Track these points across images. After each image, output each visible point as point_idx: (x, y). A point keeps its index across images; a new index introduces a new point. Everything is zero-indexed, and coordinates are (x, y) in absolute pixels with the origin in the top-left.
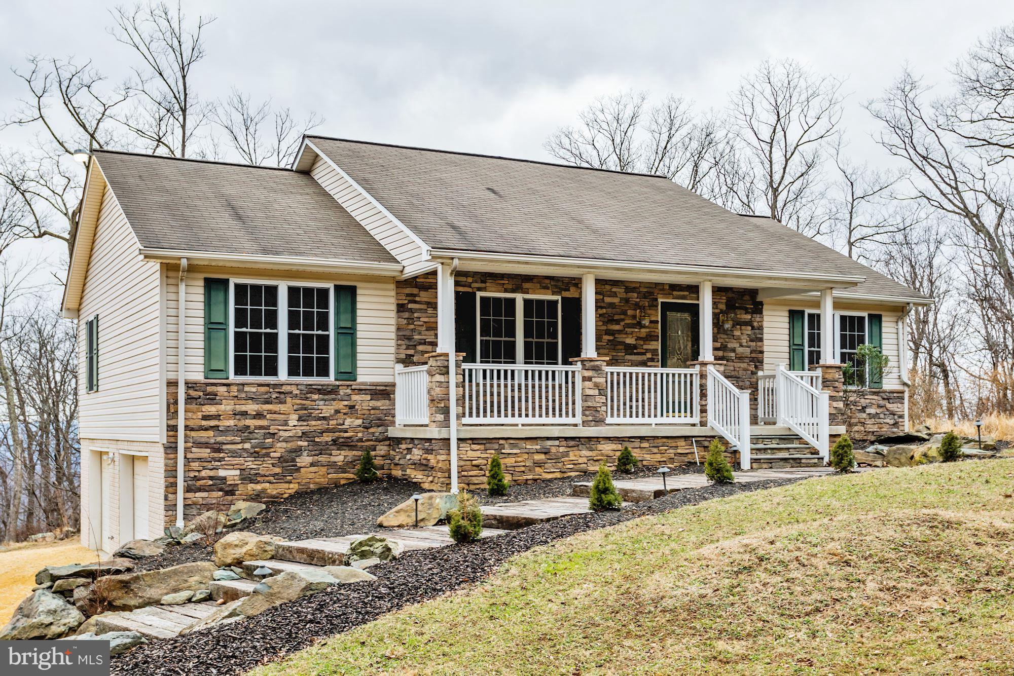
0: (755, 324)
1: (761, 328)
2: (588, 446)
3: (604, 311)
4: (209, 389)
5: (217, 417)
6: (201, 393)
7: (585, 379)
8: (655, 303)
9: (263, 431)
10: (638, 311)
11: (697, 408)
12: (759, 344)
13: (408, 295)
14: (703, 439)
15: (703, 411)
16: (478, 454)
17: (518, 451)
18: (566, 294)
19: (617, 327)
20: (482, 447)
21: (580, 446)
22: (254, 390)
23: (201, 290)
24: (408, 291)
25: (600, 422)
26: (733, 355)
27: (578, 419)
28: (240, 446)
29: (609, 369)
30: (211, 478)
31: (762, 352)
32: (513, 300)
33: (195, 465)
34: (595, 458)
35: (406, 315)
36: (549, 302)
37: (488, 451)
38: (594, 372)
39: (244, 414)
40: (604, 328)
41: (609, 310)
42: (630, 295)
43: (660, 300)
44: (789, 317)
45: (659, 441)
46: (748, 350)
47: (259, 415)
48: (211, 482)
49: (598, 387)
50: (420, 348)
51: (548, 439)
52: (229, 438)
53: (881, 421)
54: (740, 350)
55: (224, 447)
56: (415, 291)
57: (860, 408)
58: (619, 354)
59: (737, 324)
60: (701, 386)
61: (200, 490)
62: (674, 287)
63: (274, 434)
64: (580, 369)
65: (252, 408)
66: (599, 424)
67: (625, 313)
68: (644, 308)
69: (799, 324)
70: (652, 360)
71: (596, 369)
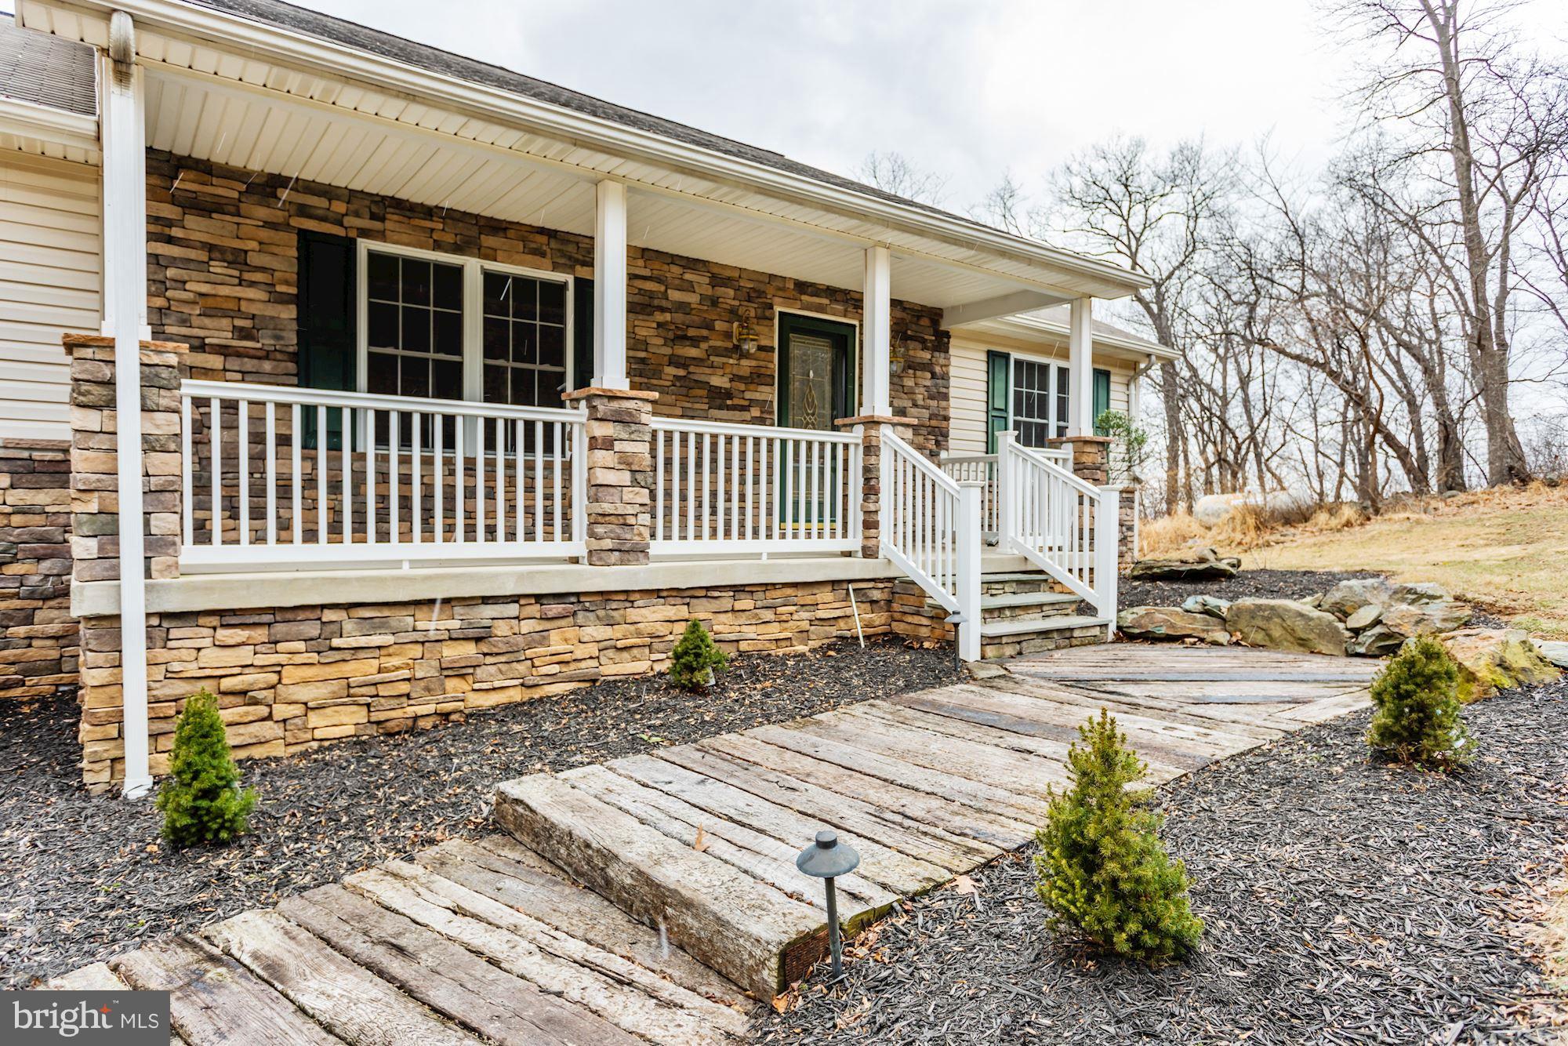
0: (938, 369)
1: (945, 377)
2: (601, 613)
3: (668, 317)
7: (594, 444)
8: (768, 313)
10: (736, 324)
11: (856, 518)
12: (943, 404)
14: (871, 585)
15: (870, 524)
16: (245, 655)
17: (389, 639)
18: (585, 273)
19: (693, 352)
20: (260, 634)
21: (580, 615)
25: (634, 552)
27: (579, 546)
29: (660, 424)
31: (946, 418)
32: (457, 270)
34: (620, 644)
36: (546, 285)
37: (281, 647)
38: (619, 426)
40: (667, 351)
41: (679, 317)
42: (720, 291)
43: (778, 309)
44: (988, 363)
45: (778, 593)
46: (926, 413)
49: (629, 464)
51: (486, 600)
54: (913, 413)
58: (697, 406)
59: (910, 367)
60: (867, 470)
62: (802, 287)
64: (584, 420)
66: (632, 556)
67: (710, 326)
68: (746, 320)
69: (1002, 376)
70: (761, 421)
71: (624, 419)
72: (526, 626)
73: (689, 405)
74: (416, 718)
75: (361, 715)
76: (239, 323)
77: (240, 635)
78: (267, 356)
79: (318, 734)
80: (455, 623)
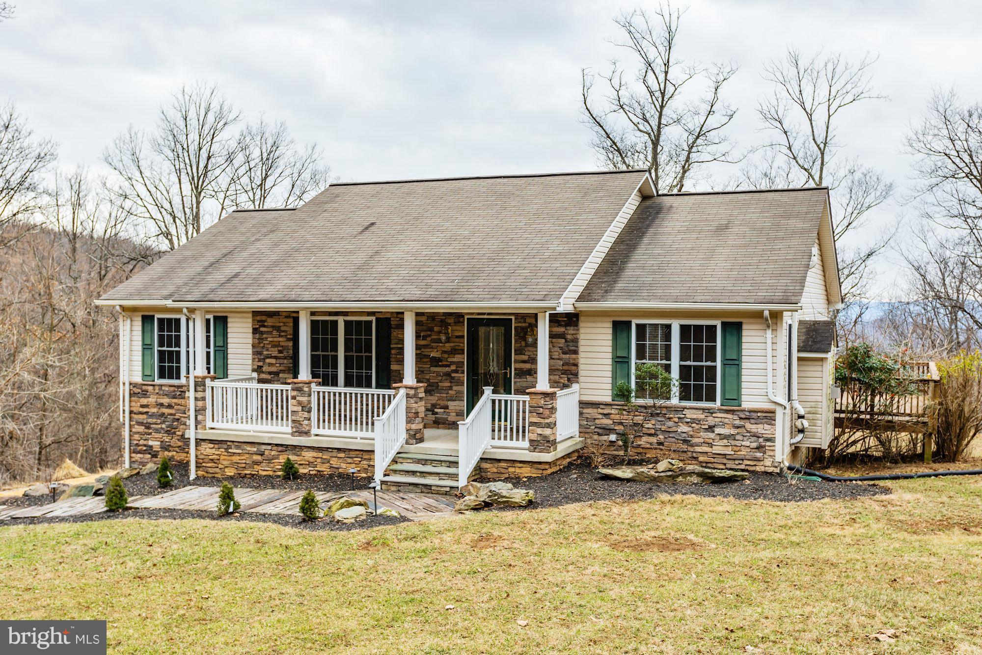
0: (569, 337)
1: (576, 341)
2: (294, 452)
4: (144, 388)
5: (146, 406)
6: (140, 391)
7: (292, 397)
8: (461, 320)
9: (172, 417)
12: (574, 356)
13: (259, 321)
17: (242, 452)
18: (378, 315)
21: (288, 451)
22: (167, 389)
23: (140, 323)
24: (259, 318)
27: (290, 429)
28: (159, 426)
30: (145, 445)
31: (576, 365)
32: (336, 322)
33: (137, 437)
34: (299, 462)
35: (257, 336)
36: (366, 322)
37: (220, 450)
38: (298, 392)
39: (162, 405)
43: (465, 317)
44: (613, 328)
47: (170, 406)
48: (145, 448)
49: (301, 404)
50: (268, 361)
51: (263, 444)
52: (154, 420)
53: (738, 443)
55: (152, 426)
56: (264, 318)
57: (707, 427)
58: (424, 366)
61: (139, 452)
63: (178, 419)
65: (166, 401)
66: (301, 434)
67: (431, 330)
68: (450, 324)
69: (625, 335)
70: (456, 371)
71: (299, 390)
72: (273, 453)
73: (421, 366)
74: (246, 474)
75: (235, 471)
76: (280, 349)
77: (212, 446)
78: (285, 358)
79: (227, 474)
80: (255, 449)
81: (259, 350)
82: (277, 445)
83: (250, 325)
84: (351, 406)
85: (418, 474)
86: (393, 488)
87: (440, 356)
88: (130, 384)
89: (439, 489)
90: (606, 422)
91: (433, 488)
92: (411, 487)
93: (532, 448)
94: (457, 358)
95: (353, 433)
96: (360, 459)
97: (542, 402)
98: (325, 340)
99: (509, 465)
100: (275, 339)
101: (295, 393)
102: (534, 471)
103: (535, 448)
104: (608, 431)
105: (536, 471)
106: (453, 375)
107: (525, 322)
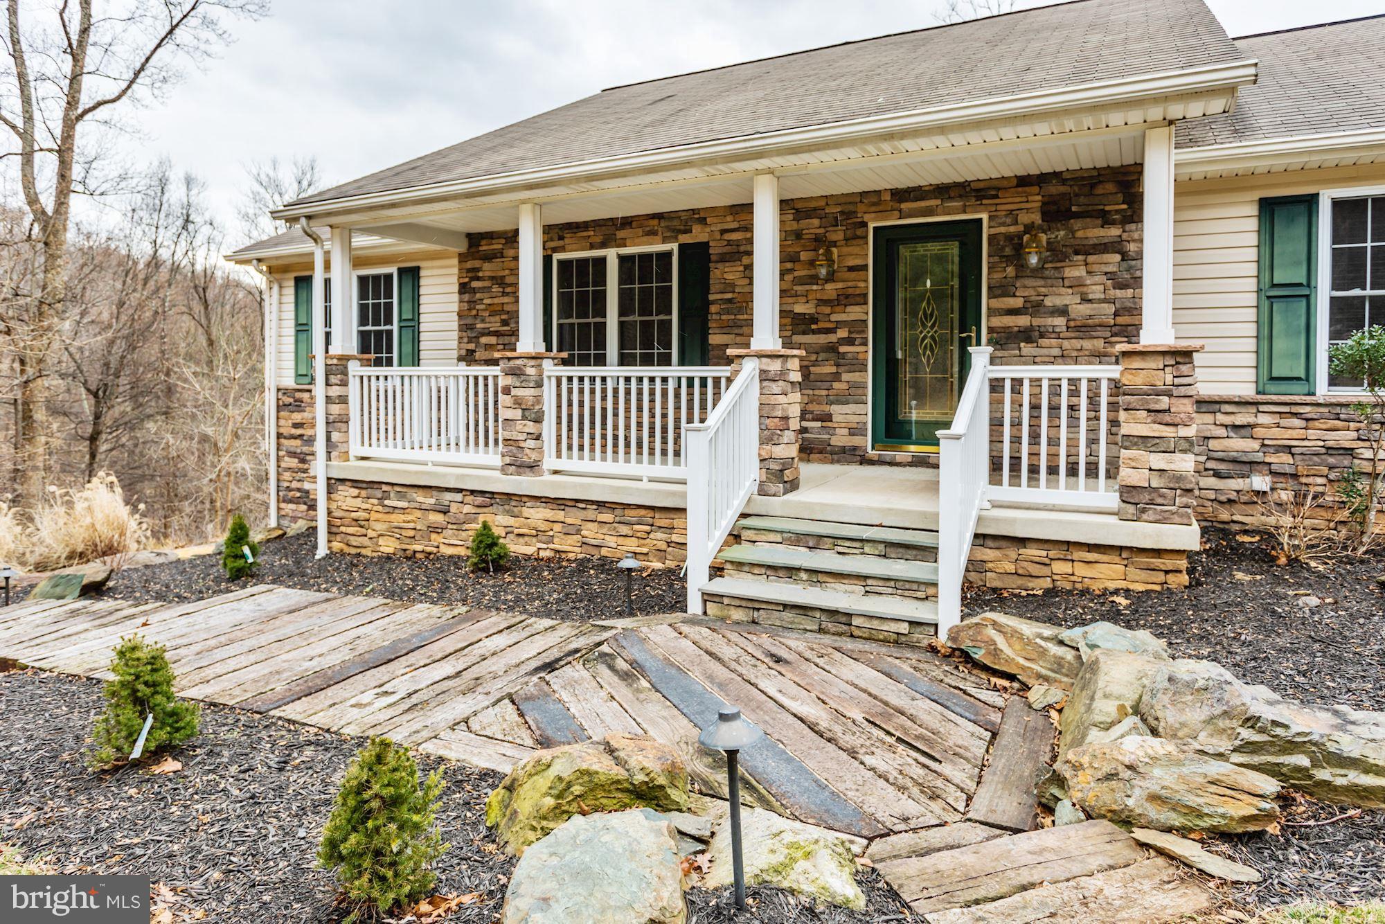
2: (507, 507)
4: (298, 395)
5: (303, 427)
6: (291, 400)
7: (502, 391)
8: (859, 232)
13: (469, 270)
16: (359, 502)
17: (407, 505)
18: (686, 239)
20: (364, 493)
21: (497, 506)
25: (523, 467)
26: (1060, 321)
30: (298, 490)
32: (604, 259)
33: (288, 475)
34: (518, 530)
35: (466, 297)
36: (659, 256)
37: (369, 501)
38: (515, 378)
42: (802, 222)
43: (871, 225)
48: (298, 495)
49: (520, 404)
50: (484, 340)
54: (1080, 310)
55: (308, 458)
56: (477, 264)
59: (1077, 253)
61: (291, 501)
62: (901, 195)
66: (521, 470)
68: (834, 244)
69: (1300, 230)
70: (850, 341)
71: (516, 373)
72: (467, 509)
74: (415, 552)
75: (397, 544)
76: (504, 317)
77: (355, 492)
79: (382, 549)
80: (432, 501)
81: (469, 321)
82: (473, 492)
83: (455, 279)
84: (628, 418)
85: (804, 576)
86: (738, 615)
87: (813, 311)
88: (279, 390)
89: (875, 624)
90: (1238, 444)
91: (856, 621)
92: (788, 615)
93: (1131, 509)
94: (853, 313)
95: (633, 468)
96: (648, 528)
97: (1169, 379)
98: (583, 296)
99: (1052, 554)
100: (496, 301)
101: (509, 381)
102: (1133, 572)
103: (1143, 511)
104: (1247, 466)
105: (1144, 575)
106: (843, 349)
107: (1016, 223)
